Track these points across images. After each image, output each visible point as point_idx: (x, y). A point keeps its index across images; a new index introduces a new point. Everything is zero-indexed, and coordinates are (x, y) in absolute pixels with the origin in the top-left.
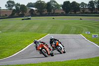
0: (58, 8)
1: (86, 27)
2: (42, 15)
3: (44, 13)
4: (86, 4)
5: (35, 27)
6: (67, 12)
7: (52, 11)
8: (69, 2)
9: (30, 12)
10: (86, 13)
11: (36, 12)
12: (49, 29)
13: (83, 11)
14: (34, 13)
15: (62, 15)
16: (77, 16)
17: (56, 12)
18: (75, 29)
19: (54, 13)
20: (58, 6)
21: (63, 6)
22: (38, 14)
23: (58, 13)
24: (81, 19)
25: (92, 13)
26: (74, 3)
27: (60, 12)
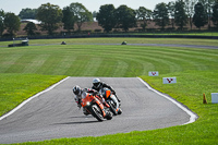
0: (88, 19)
1: (150, 61)
2: (52, 35)
3: (58, 31)
4: (149, 11)
5: (39, 62)
6: (108, 29)
7: (76, 27)
8: (111, 6)
9: (26, 28)
10: (150, 30)
11: (39, 30)
12: (68, 65)
13: (143, 26)
14: (35, 31)
15: (97, 34)
16: (130, 36)
17: (83, 28)
18: (125, 66)
19: (79, 31)
20: (87, 15)
21: (98, 16)
22: (45, 33)
23: (87, 31)
24: (123, 43)
25: (163, 30)
26: (123, 8)
27: (92, 28)
